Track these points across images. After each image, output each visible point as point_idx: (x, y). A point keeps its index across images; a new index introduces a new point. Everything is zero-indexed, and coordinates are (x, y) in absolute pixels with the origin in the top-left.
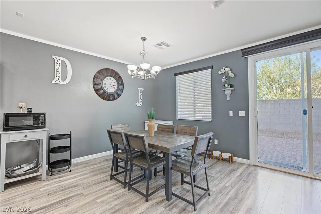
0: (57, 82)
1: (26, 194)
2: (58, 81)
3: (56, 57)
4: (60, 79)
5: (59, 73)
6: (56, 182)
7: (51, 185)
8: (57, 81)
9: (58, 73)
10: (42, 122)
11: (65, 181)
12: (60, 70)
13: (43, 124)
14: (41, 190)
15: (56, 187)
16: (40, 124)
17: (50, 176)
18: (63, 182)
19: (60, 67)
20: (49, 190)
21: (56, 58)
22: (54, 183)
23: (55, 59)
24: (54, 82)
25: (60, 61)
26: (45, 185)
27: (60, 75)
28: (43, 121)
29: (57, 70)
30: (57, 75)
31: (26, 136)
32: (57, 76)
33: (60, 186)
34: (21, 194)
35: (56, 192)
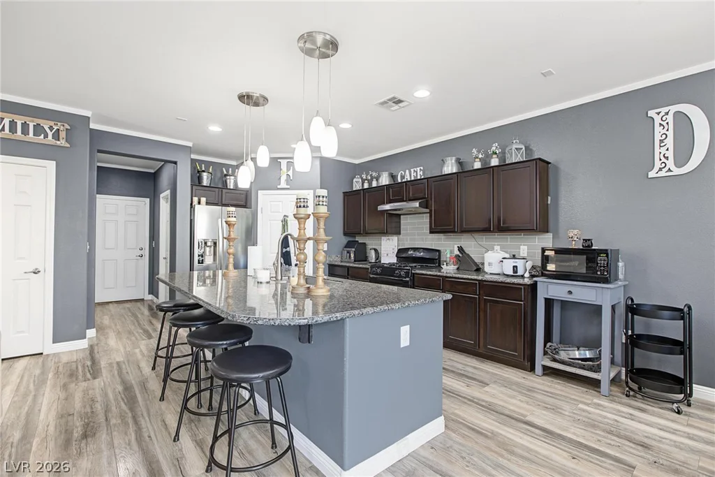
0: (663, 173)
1: (559, 397)
2: (666, 169)
3: (658, 110)
4: (670, 163)
5: (667, 150)
6: (619, 411)
7: (605, 409)
8: (661, 169)
9: (663, 150)
10: (602, 268)
11: (640, 422)
12: (670, 142)
13: (606, 273)
14: (581, 406)
15: (606, 420)
16: (599, 273)
17: (625, 396)
18: (632, 420)
19: (671, 134)
20: (589, 415)
21: (658, 113)
22: (614, 412)
23: (655, 116)
24: (652, 174)
25: (670, 118)
26: (595, 404)
27: (670, 154)
28: (604, 267)
29: (661, 141)
30: (662, 155)
31: (570, 292)
32: (662, 158)
33: (616, 423)
34: (551, 393)
35: (594, 426)
